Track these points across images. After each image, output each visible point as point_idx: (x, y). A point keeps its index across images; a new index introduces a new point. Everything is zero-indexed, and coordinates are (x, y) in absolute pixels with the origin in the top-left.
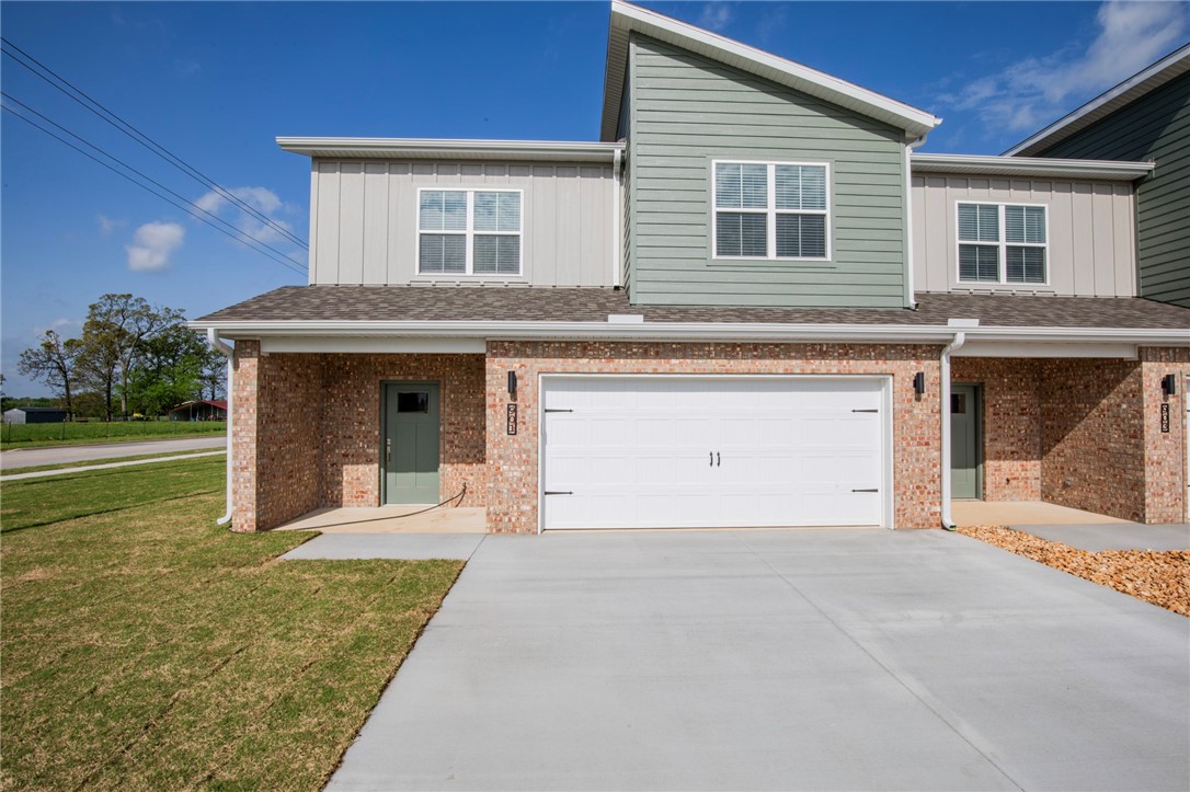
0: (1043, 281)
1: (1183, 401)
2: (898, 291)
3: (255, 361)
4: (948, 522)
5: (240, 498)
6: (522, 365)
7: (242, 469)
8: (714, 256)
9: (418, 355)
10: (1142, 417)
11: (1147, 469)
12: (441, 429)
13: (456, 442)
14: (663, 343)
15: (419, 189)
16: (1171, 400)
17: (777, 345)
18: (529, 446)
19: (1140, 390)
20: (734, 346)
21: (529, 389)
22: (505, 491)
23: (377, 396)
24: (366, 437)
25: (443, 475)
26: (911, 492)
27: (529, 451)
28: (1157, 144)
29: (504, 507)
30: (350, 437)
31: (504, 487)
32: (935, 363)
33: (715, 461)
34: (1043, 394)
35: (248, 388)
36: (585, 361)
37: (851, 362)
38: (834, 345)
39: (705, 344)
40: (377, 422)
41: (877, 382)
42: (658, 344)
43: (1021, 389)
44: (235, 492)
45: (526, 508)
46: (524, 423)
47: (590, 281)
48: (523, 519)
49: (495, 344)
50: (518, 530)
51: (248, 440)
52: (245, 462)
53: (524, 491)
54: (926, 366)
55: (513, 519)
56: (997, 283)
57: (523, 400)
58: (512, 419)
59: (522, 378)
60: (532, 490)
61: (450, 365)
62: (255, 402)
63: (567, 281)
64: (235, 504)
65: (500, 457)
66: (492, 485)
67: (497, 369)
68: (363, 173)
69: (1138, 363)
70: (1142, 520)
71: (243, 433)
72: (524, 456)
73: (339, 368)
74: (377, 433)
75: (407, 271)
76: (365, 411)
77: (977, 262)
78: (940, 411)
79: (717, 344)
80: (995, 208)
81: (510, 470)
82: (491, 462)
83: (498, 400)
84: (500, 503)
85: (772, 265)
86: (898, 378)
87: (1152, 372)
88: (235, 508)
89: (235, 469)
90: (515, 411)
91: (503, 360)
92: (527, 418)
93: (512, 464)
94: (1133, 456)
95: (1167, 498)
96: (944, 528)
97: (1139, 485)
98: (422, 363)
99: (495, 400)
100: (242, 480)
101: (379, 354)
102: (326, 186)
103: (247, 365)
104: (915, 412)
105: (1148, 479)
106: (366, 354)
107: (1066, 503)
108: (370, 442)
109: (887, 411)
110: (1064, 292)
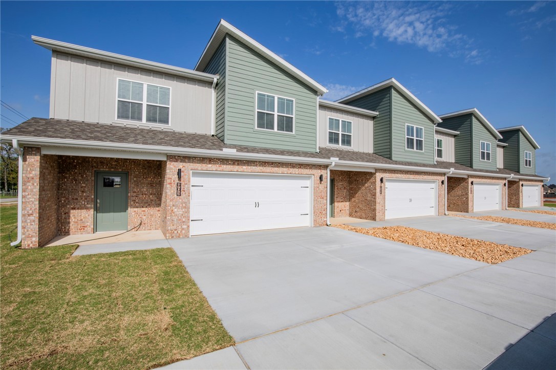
0: (350, 146)
1: (385, 185)
2: (314, 146)
3: (38, 158)
4: (329, 223)
5: (28, 231)
6: (183, 166)
7: (29, 215)
8: (256, 128)
9: (117, 159)
10: (376, 190)
11: (377, 205)
12: (129, 195)
13: (137, 201)
14: (240, 160)
15: (118, 79)
16: (382, 185)
17: (279, 163)
18: (186, 200)
19: (376, 182)
20: (265, 163)
21: (187, 176)
22: (175, 220)
23: (93, 178)
24: (86, 199)
25: (130, 216)
26: (318, 213)
27: (186, 203)
28: (379, 107)
29: (175, 227)
30: (77, 199)
31: (175, 219)
32: (325, 171)
33: (257, 205)
34: (350, 183)
35: (33, 172)
36: (210, 165)
37: (302, 170)
38: (297, 164)
39: (255, 162)
40: (93, 191)
41: (308, 177)
42: (238, 160)
43: (344, 181)
44: (23, 228)
45: (185, 227)
46: (184, 191)
47: (201, 131)
48: (183, 232)
49: (171, 157)
50: (181, 236)
51: (33, 200)
52: (31, 212)
53: (184, 220)
54: (323, 172)
55: (179, 232)
56: (338, 145)
57: (184, 181)
58: (179, 189)
59: (183, 172)
60: (185, 219)
61: (134, 164)
62: (38, 180)
63: (191, 130)
64: (23, 234)
65: (173, 206)
66: (169, 218)
67: (171, 169)
68: (85, 64)
69: (375, 174)
70: (375, 221)
71: (30, 196)
72: (184, 205)
73: (70, 163)
74: (93, 197)
75: (110, 117)
76: (87, 186)
77: (333, 138)
78: (327, 187)
79: (260, 162)
80: (339, 120)
81: (178, 211)
82: (169, 208)
83: (172, 181)
84: (173, 225)
85: (275, 134)
86: (315, 176)
87: (379, 176)
88: (23, 236)
89: (23, 215)
90: (180, 186)
91: (175, 163)
92: (186, 189)
93: (179, 208)
94: (374, 201)
95: (381, 214)
96: (327, 225)
97: (374, 210)
98: (119, 163)
99: (171, 181)
100: (29, 221)
101: (95, 157)
103: (33, 160)
104: (320, 187)
105: (377, 208)
106: (87, 157)
107: (356, 217)
108: (88, 201)
109: (312, 187)
110: (356, 150)
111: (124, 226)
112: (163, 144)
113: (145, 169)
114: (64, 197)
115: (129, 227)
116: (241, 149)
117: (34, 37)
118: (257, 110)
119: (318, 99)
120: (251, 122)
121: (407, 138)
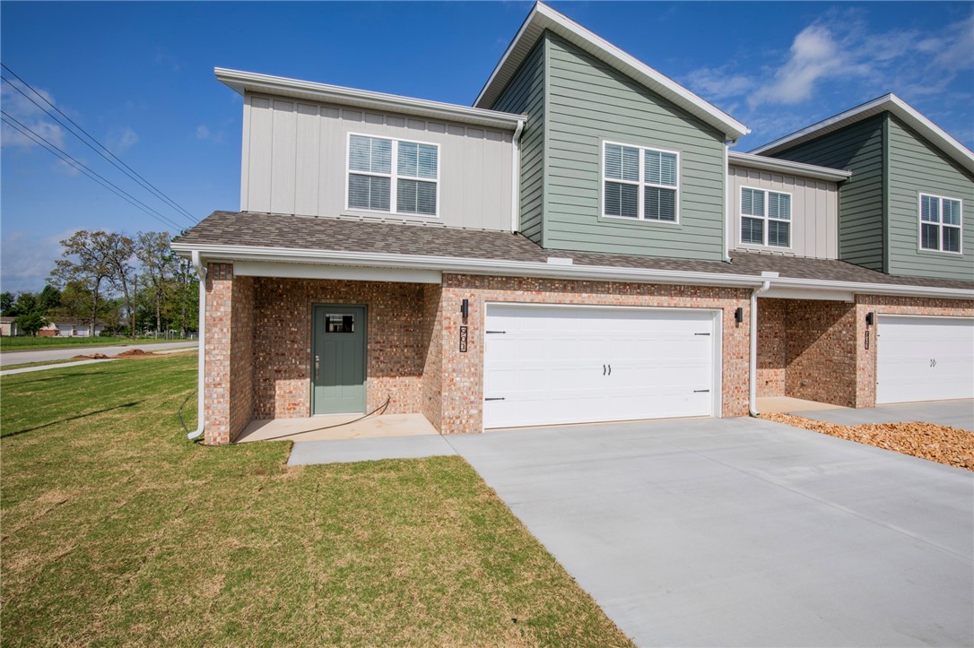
0: (788, 246)
1: (876, 330)
2: (718, 249)
3: (229, 283)
4: (754, 411)
5: (213, 413)
6: (472, 295)
7: (215, 385)
8: (603, 215)
9: (348, 281)
10: (855, 340)
11: (858, 373)
12: (369, 347)
13: (382, 358)
14: (577, 281)
15: (349, 133)
16: (870, 329)
17: (653, 285)
18: (477, 361)
19: (855, 322)
20: (625, 284)
21: (477, 314)
22: (457, 398)
23: (309, 317)
24: (298, 355)
25: (370, 387)
26: (733, 388)
27: (476, 365)
28: (853, 160)
29: (456, 412)
30: (283, 354)
31: (457, 395)
32: (748, 301)
33: (607, 371)
34: (788, 323)
35: (222, 309)
36: (520, 292)
37: (699, 299)
38: (688, 286)
39: (605, 283)
40: (309, 341)
41: (710, 313)
42: (573, 281)
43: (775, 320)
44: (207, 407)
45: (474, 412)
46: (473, 342)
47: (492, 226)
48: (472, 421)
49: (450, 276)
50: (467, 430)
51: (222, 358)
52: (218, 379)
53: (472, 398)
54: (742, 303)
55: (464, 422)
56: (761, 245)
57: (472, 324)
58: (463, 339)
59: (472, 305)
60: (475, 397)
61: (377, 291)
62: (229, 322)
63: (474, 224)
64: (207, 418)
65: (454, 370)
66: (447, 394)
67: (450, 299)
68: (295, 112)
69: (853, 305)
70: (854, 406)
71: (216, 352)
72: (473, 370)
73: (272, 291)
74: (309, 350)
75: (337, 205)
76: (297, 329)
77: (752, 230)
78: (750, 335)
79: (614, 283)
80: (762, 193)
81: (461, 381)
82: (447, 375)
83: (452, 323)
84: (453, 409)
85: (640, 226)
86: (726, 311)
87: (862, 310)
88: (207, 422)
89: (207, 386)
90: (466, 332)
91: (457, 290)
92: (475, 338)
93: (463, 376)
94: (849, 365)
95: (867, 393)
96: (751, 415)
97: (852, 383)
98: (352, 289)
99: (450, 323)
100: (215, 396)
101: (312, 280)
102: (256, 119)
103: (221, 287)
104: (735, 335)
105: (858, 380)
106: (299, 279)
107: (803, 397)
108: (302, 358)
109: (717, 335)
110: (800, 254)
111: (360, 405)
112: (436, 253)
113: (396, 299)
114: (263, 351)
115: (368, 406)
116: (580, 258)
117: (218, 70)
118: (604, 179)
119: (727, 152)
120: (593, 203)
121: (923, 224)
